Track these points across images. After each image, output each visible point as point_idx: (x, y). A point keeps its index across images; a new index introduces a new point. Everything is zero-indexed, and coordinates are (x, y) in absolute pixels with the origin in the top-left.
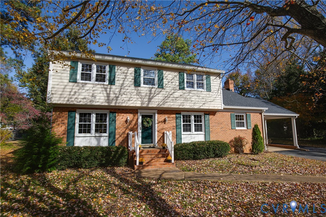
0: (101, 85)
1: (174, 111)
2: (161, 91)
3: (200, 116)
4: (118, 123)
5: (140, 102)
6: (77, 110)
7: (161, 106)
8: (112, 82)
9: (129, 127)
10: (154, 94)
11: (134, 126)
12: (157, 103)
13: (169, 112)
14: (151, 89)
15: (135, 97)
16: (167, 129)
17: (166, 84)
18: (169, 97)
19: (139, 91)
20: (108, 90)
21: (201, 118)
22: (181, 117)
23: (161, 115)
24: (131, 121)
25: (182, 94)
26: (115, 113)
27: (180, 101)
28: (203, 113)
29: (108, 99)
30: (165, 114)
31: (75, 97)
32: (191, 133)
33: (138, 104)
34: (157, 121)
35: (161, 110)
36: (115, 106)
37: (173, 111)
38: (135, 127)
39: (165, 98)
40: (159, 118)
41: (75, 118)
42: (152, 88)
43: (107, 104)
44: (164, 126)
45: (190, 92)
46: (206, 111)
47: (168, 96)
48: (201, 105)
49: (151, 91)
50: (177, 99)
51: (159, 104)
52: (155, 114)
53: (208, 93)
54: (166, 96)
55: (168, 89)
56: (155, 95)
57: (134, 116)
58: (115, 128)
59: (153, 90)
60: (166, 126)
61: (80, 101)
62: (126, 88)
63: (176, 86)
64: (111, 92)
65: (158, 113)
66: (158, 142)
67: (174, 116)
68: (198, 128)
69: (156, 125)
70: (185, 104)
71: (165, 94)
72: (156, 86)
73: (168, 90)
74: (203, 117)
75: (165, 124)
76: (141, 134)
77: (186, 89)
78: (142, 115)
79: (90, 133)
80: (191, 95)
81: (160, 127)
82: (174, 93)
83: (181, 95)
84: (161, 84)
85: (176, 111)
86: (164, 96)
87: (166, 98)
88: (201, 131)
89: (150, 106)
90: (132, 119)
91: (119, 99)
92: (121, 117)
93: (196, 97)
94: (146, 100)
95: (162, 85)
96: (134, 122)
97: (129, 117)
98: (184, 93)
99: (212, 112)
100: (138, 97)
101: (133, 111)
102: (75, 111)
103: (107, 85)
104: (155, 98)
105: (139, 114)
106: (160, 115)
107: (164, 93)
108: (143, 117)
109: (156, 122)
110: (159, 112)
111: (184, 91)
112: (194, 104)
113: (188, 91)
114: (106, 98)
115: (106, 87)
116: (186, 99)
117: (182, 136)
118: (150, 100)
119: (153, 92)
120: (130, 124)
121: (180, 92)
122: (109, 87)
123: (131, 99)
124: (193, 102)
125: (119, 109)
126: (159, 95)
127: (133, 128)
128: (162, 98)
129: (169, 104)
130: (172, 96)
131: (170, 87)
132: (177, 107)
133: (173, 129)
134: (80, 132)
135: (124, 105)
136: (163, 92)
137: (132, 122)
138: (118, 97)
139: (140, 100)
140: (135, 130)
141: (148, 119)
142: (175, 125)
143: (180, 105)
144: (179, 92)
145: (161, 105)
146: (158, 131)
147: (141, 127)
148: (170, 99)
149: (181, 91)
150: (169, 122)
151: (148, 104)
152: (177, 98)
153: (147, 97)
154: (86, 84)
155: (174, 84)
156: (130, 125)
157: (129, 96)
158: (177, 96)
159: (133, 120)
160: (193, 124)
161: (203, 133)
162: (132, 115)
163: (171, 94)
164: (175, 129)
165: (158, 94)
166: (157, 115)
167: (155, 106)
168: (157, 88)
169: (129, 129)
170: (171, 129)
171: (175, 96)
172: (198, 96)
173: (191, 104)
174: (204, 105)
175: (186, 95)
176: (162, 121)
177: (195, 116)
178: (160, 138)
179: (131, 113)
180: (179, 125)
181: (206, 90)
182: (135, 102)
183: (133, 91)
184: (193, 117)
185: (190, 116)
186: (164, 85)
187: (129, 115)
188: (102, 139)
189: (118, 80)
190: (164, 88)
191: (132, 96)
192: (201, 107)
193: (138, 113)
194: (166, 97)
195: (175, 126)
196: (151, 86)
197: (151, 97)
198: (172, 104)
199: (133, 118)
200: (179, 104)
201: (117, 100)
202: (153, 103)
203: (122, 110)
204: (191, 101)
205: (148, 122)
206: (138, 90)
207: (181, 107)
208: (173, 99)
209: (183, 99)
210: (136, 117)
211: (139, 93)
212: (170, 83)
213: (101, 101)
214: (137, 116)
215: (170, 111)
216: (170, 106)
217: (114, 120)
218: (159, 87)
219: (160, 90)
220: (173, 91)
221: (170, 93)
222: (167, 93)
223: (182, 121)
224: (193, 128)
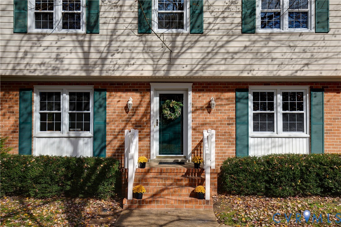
0: (71, 35)
1: (232, 84)
2: (196, 41)
3: (300, 96)
4: (109, 110)
5: (150, 68)
6: (36, 87)
7: (197, 75)
8: (93, 28)
9: (133, 120)
10: (182, 47)
11: (142, 118)
12: (189, 68)
13: (220, 87)
14: (176, 38)
15: (141, 56)
16: (215, 124)
17: (210, 23)
18: (217, 53)
19: (149, 44)
20: (86, 44)
21: (301, 98)
22: (247, 98)
23: (201, 94)
24: (137, 107)
25: (248, 44)
26: (105, 90)
27: (242, 62)
28: (307, 88)
29: (86, 64)
30: (210, 91)
31: (26, 61)
32: (274, 134)
33: (147, 72)
34: (193, 107)
35: (200, 84)
36: (100, 77)
37: (228, 84)
38: (145, 119)
39: (207, 55)
40: (196, 101)
41: (32, 101)
42: (177, 34)
43: (84, 74)
44: (209, 118)
45: (269, 38)
46: (317, 83)
47: (213, 50)
48: (297, 67)
49: (174, 41)
50: (236, 56)
51: (192, 70)
52: (187, 91)
53: (320, 36)
54: (209, 50)
55: (213, 35)
56: (184, 49)
57: (143, 96)
58: (105, 121)
59: (179, 39)
60: (211, 118)
61: (35, 70)
62: (122, 38)
63: (233, 26)
64: (92, 50)
65: (194, 90)
66: (193, 152)
67: (232, 95)
68: (293, 123)
69: (190, 116)
70: (256, 67)
71: (207, 46)
72: (186, 31)
73: (215, 38)
74: (306, 98)
75: (209, 112)
76: (158, 133)
77: (260, 30)
78: (160, 95)
79: (60, 130)
80: (271, 44)
81: (200, 120)
82: (228, 42)
83: (245, 47)
84: (198, 24)
85: (236, 84)
86: (204, 50)
87: (210, 56)
88: (301, 129)
89: (172, 74)
90: (138, 102)
91: (108, 62)
92: (117, 99)
93: (285, 50)
94: (164, 61)
95: (201, 26)
96: (142, 110)
97: (132, 99)
98: (255, 42)
99: (333, 85)
100: (146, 56)
101: (141, 86)
102: (32, 90)
103: (84, 35)
104: (184, 56)
105: (152, 92)
106: (198, 95)
107: (205, 44)
108: (163, 98)
109: (190, 109)
110: (197, 87)
111: (253, 37)
112: (279, 65)
113: (264, 37)
114: (83, 62)
115: (81, 38)
116: (259, 54)
117: (251, 141)
118: (171, 62)
119: (179, 44)
120: (135, 113)
121: (245, 40)
122: (87, 39)
123: (132, 62)
124: (275, 62)
125: (112, 84)
126: (194, 50)
127: (140, 121)
128: (199, 56)
129: (215, 68)
130: (223, 50)
131: (218, 29)
132: (236, 74)
133: (229, 124)
134: (43, 128)
135: (117, 74)
136: (203, 43)
137: (136, 110)
138: (105, 59)
139: (151, 62)
140: (145, 126)
141: (173, 103)
142: (233, 115)
143: (242, 71)
144: (240, 39)
145: (196, 73)
146: (194, 129)
147: (158, 118)
148: (219, 56)
149: (245, 38)
150: (219, 110)
151: (168, 71)
152: (236, 53)
153: (167, 56)
154: (44, 35)
155: (228, 21)
156: (133, 115)
157: (128, 56)
158: (236, 50)
159: (140, 105)
160: (279, 112)
161: (305, 134)
162: (137, 95)
163: (222, 47)
164: (233, 124)
165: (190, 47)
166: (191, 95)
167: (183, 74)
168: (188, 35)
169: (133, 124)
170: (223, 124)
171: (231, 50)
172: (290, 46)
173: (270, 68)
174: (306, 68)
175: (258, 45)
176: (202, 107)
177: (285, 96)
178: (198, 142)
179: (136, 91)
180: (244, 116)
181: (313, 31)
182: (140, 68)
183: (136, 44)
184: (279, 99)
185: (271, 96)
186: (205, 26)
187: (132, 96)
188: (81, 142)
189: (104, 23)
190: (205, 32)
191: (134, 55)
192: (299, 74)
193: (149, 90)
194: (208, 53)
195: (233, 119)
196: (174, 31)
197: (174, 55)
198: (223, 67)
199: (141, 101)
200: (241, 67)
201: (103, 65)
202: (180, 68)
203: (118, 84)
204: (273, 59)
205: (173, 110)
206: (146, 41)
207: (245, 74)
208: (226, 56)
209: (251, 56)
210: (146, 99)
211: (148, 49)
212: (218, 21)
213: (73, 67)
214: (147, 97)
215: (223, 84)
216: (217, 74)
217: (103, 106)
218: (193, 31)
219: (195, 37)
220: (225, 39)
221: (220, 44)
222: (212, 44)
223: (251, 104)
224: (279, 122)
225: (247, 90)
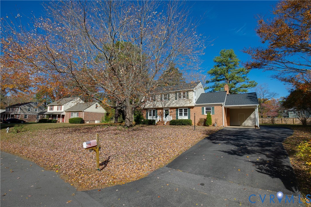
5: (162, 106)
6: (149, 110)
13: (173, 109)
19: (162, 102)
21: (187, 110)
22: (178, 110)
23: (171, 110)
26: (157, 110)
32: (182, 116)
34: (169, 112)
35: (170, 108)
42: (166, 100)
46: (188, 107)
50: (174, 104)
51: (168, 106)
52: (168, 109)
58: (157, 114)
63: (174, 99)
64: (154, 104)
67: (176, 110)
68: (185, 114)
70: (177, 105)
73: (171, 101)
76: (165, 116)
77: (178, 99)
79: (151, 116)
80: (180, 101)
81: (170, 114)
87: (170, 104)
92: (159, 111)
93: (182, 102)
95: (169, 99)
96: (162, 113)
97: (161, 111)
99: (192, 107)
100: (161, 104)
101: (162, 109)
105: (164, 110)
108: (166, 111)
111: (177, 100)
114: (153, 106)
116: (178, 103)
117: (179, 118)
118: (165, 105)
119: (166, 102)
122: (154, 102)
126: (168, 103)
131: (172, 99)
133: (175, 115)
134: (149, 116)
135: (158, 107)
138: (156, 105)
142: (176, 113)
148: (172, 104)
150: (173, 112)
157: (159, 104)
158: (174, 102)
160: (183, 112)
161: (187, 116)
167: (166, 107)
169: (161, 115)
176: (171, 112)
177: (184, 109)
181: (186, 98)
183: (160, 102)
184: (183, 110)
185: (182, 110)
189: (156, 100)
204: (180, 104)
205: (167, 113)
209: (176, 103)
217: (157, 112)
219: (168, 101)
223: (179, 112)
224: (183, 114)
225: (178, 109)
